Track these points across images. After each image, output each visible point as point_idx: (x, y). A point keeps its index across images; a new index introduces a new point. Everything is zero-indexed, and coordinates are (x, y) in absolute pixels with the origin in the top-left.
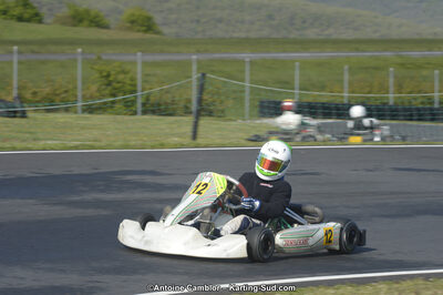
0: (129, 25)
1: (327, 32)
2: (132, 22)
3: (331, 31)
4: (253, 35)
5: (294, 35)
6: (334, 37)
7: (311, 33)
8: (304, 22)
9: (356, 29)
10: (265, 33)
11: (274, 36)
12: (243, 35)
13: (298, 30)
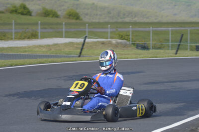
0: (68, 16)
1: (134, 19)
2: (70, 15)
3: (136, 19)
4: (101, 21)
5: (120, 20)
6: (138, 21)
7: (127, 20)
8: (124, 15)
9: (147, 18)
10: (107, 20)
11: (111, 21)
12: (97, 21)
13: (121, 18)
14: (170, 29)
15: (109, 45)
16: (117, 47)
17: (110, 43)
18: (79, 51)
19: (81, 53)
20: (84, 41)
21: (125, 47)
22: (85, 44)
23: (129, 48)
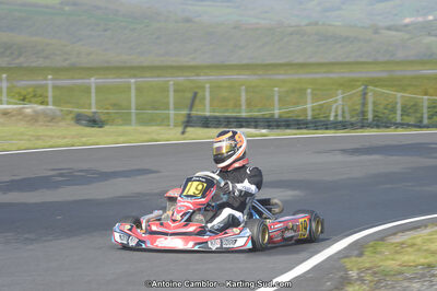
14: (133, 80)
15: (20, 117)
16: (36, 121)
17: (20, 112)
21: (51, 121)
23: (61, 124)
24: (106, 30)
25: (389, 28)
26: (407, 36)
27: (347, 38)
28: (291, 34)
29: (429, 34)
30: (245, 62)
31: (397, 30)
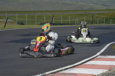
18: (4, 24)
19: (5, 26)
20: (7, 20)
21: (11, 23)
22: (7, 22)
24: (6, 2)
25: (81, 2)
26: (86, 4)
27: (70, 4)
28: (56, 3)
29: (92, 3)
30: (43, 10)
31: (83, 2)
